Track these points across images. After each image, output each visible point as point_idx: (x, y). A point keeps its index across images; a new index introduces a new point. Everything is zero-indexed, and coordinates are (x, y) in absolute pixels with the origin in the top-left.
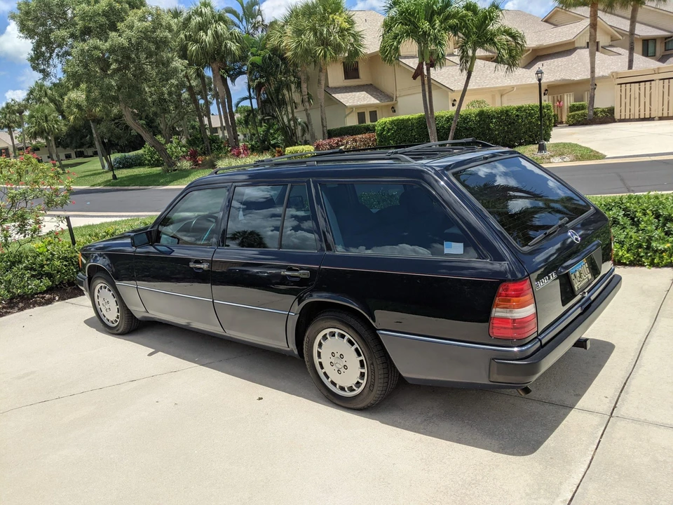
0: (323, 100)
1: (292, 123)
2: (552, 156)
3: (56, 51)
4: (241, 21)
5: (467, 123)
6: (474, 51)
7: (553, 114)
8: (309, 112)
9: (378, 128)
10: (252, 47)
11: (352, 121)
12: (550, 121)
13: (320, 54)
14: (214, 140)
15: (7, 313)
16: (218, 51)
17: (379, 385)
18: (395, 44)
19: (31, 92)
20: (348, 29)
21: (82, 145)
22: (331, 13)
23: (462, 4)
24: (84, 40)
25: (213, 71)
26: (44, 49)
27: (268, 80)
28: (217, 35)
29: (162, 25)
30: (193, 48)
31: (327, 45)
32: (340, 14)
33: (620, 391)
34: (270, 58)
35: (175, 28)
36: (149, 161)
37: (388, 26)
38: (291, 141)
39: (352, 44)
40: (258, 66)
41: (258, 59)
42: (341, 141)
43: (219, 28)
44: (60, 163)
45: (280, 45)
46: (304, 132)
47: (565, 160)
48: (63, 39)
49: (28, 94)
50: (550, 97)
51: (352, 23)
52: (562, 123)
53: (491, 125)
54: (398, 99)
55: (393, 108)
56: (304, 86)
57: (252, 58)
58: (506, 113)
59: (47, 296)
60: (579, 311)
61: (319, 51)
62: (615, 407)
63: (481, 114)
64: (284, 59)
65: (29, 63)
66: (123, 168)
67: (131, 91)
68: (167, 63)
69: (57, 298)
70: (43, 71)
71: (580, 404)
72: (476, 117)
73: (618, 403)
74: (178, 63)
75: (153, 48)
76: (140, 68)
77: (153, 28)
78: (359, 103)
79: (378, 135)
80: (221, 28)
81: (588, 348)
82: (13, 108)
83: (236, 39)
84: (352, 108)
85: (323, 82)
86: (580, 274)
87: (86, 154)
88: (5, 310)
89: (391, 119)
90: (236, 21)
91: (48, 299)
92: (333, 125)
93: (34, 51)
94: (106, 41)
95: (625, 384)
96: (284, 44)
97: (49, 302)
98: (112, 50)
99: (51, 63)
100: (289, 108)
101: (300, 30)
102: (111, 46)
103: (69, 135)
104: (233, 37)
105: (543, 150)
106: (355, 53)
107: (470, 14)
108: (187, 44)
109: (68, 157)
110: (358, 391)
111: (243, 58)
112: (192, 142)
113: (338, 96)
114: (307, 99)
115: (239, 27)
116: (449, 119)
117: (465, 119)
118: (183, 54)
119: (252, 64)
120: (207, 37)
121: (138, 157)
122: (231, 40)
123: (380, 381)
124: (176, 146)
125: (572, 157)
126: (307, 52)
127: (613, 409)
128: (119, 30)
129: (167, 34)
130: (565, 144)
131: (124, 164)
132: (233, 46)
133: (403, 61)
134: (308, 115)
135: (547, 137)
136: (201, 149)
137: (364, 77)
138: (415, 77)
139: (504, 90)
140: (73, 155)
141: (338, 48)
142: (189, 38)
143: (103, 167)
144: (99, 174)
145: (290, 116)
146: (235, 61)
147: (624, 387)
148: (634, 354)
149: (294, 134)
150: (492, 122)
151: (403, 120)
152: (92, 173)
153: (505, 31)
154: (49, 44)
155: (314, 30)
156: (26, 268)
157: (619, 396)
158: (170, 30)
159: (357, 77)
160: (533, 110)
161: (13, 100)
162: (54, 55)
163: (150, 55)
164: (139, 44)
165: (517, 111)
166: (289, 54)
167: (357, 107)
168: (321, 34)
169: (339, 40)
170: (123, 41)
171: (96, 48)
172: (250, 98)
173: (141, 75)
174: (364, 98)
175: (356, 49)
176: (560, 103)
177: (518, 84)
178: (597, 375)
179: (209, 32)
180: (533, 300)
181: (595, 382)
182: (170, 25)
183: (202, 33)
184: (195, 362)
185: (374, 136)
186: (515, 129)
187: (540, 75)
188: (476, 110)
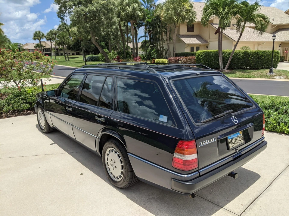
0: (175, 40)
1: (161, 49)
2: (275, 76)
3: (68, 10)
4: (145, 3)
5: (238, 56)
6: (245, 23)
7: (280, 56)
8: (169, 45)
9: (197, 54)
10: (148, 15)
11: (188, 50)
12: (278, 59)
13: (176, 20)
14: (128, 53)
15: (10, 117)
16: (134, 16)
17: (128, 179)
18: (207, 17)
19: (60, 27)
20: (189, 10)
21: (78, 50)
22: (183, 2)
23: (241, 1)
24: (79, 7)
25: (131, 24)
26: (63, 9)
27: (153, 30)
28: (134, 9)
29: (110, 3)
30: (123, 13)
31: (179, 16)
32: (187, 3)
33: (251, 202)
34: (155, 20)
35: (116, 4)
36: (101, 59)
37: (206, 9)
38: (160, 57)
39: (191, 17)
40: (150, 23)
41: (150, 20)
42: (180, 59)
43: (135, 6)
44: (68, 57)
45: (160, 15)
46: (166, 53)
47: (281, 78)
48: (71, 6)
49: (58, 27)
50: (282, 48)
51: (192, 7)
52: (286, 60)
53: (249, 58)
54: (210, 42)
55: (207, 46)
56: (168, 33)
57: (147, 19)
58: (257, 53)
59: (28, 112)
60: (231, 159)
61: (175, 18)
62: (244, 211)
63: (245, 53)
64: (160, 21)
65: (57, 14)
66: (91, 61)
67: (95, 29)
68: (111, 19)
69: (32, 113)
70: (62, 18)
71: (227, 207)
72: (242, 54)
73: (247, 210)
74: (116, 19)
75: (106, 12)
76: (100, 20)
77: (107, 4)
78: (192, 43)
79: (197, 58)
80: (136, 5)
81: (236, 178)
82: (53, 32)
83: (142, 11)
84: (188, 44)
85: (176, 32)
86: (236, 140)
87: (80, 54)
88: (10, 115)
89: (203, 51)
90: (143, 3)
91: (29, 113)
92: (179, 51)
93: (59, 10)
94: (87, 8)
95: (256, 199)
96: (161, 14)
97: (29, 114)
98: (89, 12)
99: (65, 15)
100: (161, 42)
101: (168, 9)
102: (89, 10)
103: (74, 45)
104: (140, 10)
105: (272, 72)
106: (192, 20)
107: (244, 6)
108: (121, 11)
109: (73, 54)
110: (120, 179)
111: (144, 19)
112: (119, 53)
113: (183, 39)
114: (169, 39)
115: (144, 6)
116: (229, 54)
117: (237, 54)
118: (119, 15)
119: (147, 22)
120: (129, 9)
121: (98, 57)
122: (139, 11)
123: (128, 177)
124: (113, 54)
125: (285, 77)
126: (170, 18)
127: (243, 212)
128: (93, 4)
129: (112, 6)
130: (283, 70)
131: (91, 59)
132: (140, 14)
133: (214, 26)
134: (168, 46)
135: (275, 66)
136: (122, 56)
137: (196, 32)
138: (216, 33)
139: (260, 43)
140: (75, 54)
141: (184, 18)
142: (122, 9)
143: (84, 60)
144: (81, 62)
145: (161, 46)
146: (140, 20)
147: (255, 200)
148: (268, 183)
149: (162, 54)
150: (250, 57)
151: (208, 52)
152: (79, 62)
153: (260, 16)
154: (65, 7)
155: (174, 9)
156: (22, 99)
157: (250, 205)
158: (114, 5)
159: (193, 31)
160: (270, 53)
161: (53, 29)
162: (67, 12)
163: (104, 15)
164: (100, 10)
165: (262, 53)
166: (162, 19)
167: (191, 44)
168: (177, 11)
169: (185, 14)
170: (93, 8)
171: (83, 10)
172: (145, 36)
173: (100, 23)
174: (194, 40)
175: (192, 19)
176: (286, 51)
177: (267, 40)
178: (244, 191)
179: (131, 7)
180: (196, 151)
181: (240, 195)
182: (114, 3)
183: (127, 7)
184: (66, 151)
185: (195, 58)
186: (260, 61)
187: (274, 37)
188: (243, 51)
